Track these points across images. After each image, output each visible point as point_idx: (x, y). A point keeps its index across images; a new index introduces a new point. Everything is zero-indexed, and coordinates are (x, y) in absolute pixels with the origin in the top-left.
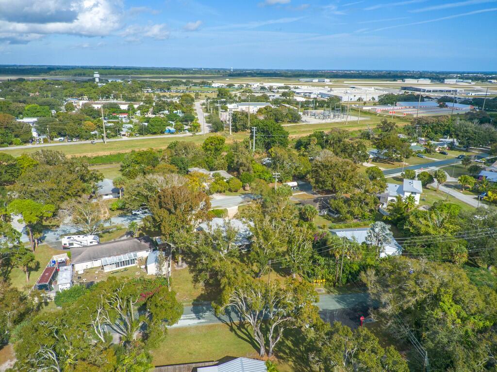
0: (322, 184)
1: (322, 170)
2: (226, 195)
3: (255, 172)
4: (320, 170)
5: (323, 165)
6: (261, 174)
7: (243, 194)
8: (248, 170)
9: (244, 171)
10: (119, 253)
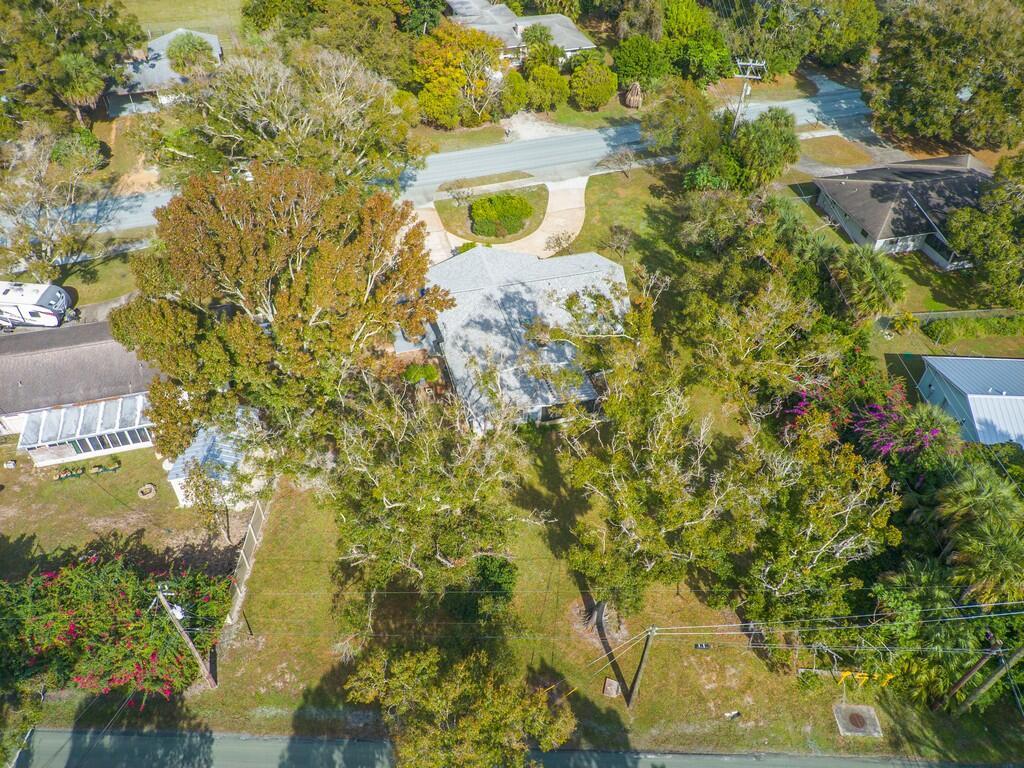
0: (913, 112)
1: (929, 55)
2: (557, 122)
3: (670, 34)
4: (919, 54)
5: (939, 33)
6: (692, 43)
7: (613, 122)
8: (648, 25)
9: (632, 25)
10: (94, 392)
